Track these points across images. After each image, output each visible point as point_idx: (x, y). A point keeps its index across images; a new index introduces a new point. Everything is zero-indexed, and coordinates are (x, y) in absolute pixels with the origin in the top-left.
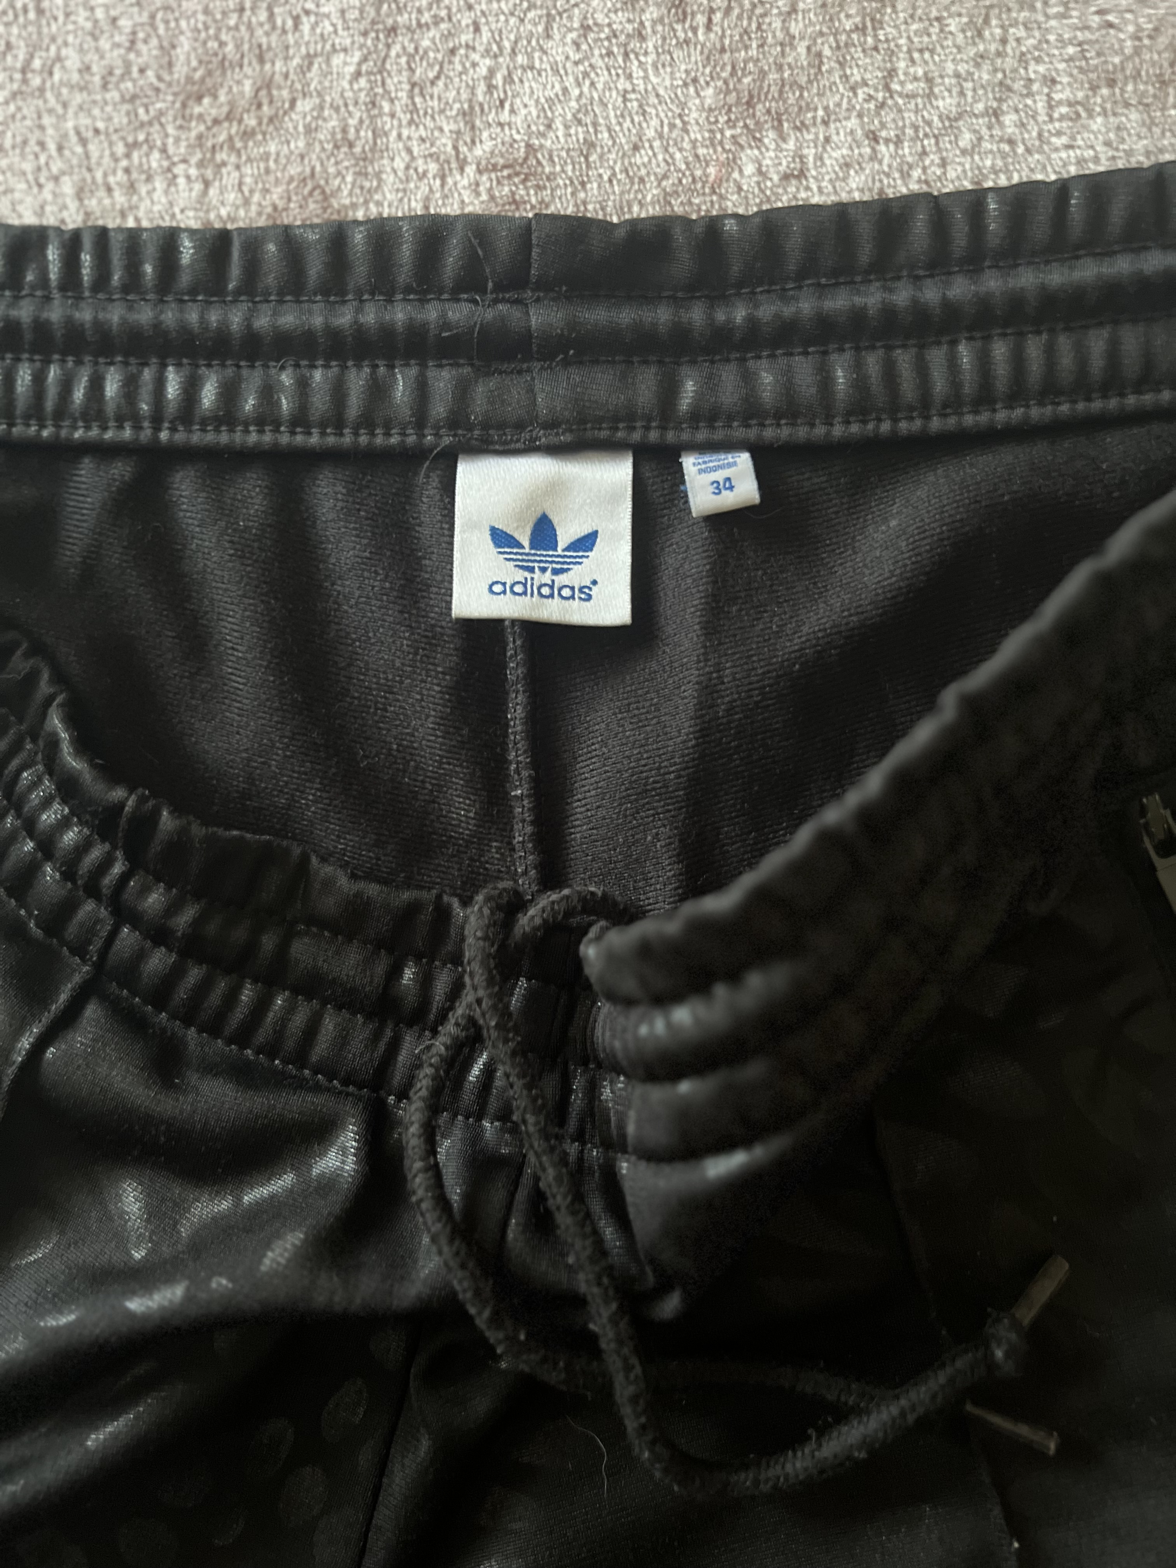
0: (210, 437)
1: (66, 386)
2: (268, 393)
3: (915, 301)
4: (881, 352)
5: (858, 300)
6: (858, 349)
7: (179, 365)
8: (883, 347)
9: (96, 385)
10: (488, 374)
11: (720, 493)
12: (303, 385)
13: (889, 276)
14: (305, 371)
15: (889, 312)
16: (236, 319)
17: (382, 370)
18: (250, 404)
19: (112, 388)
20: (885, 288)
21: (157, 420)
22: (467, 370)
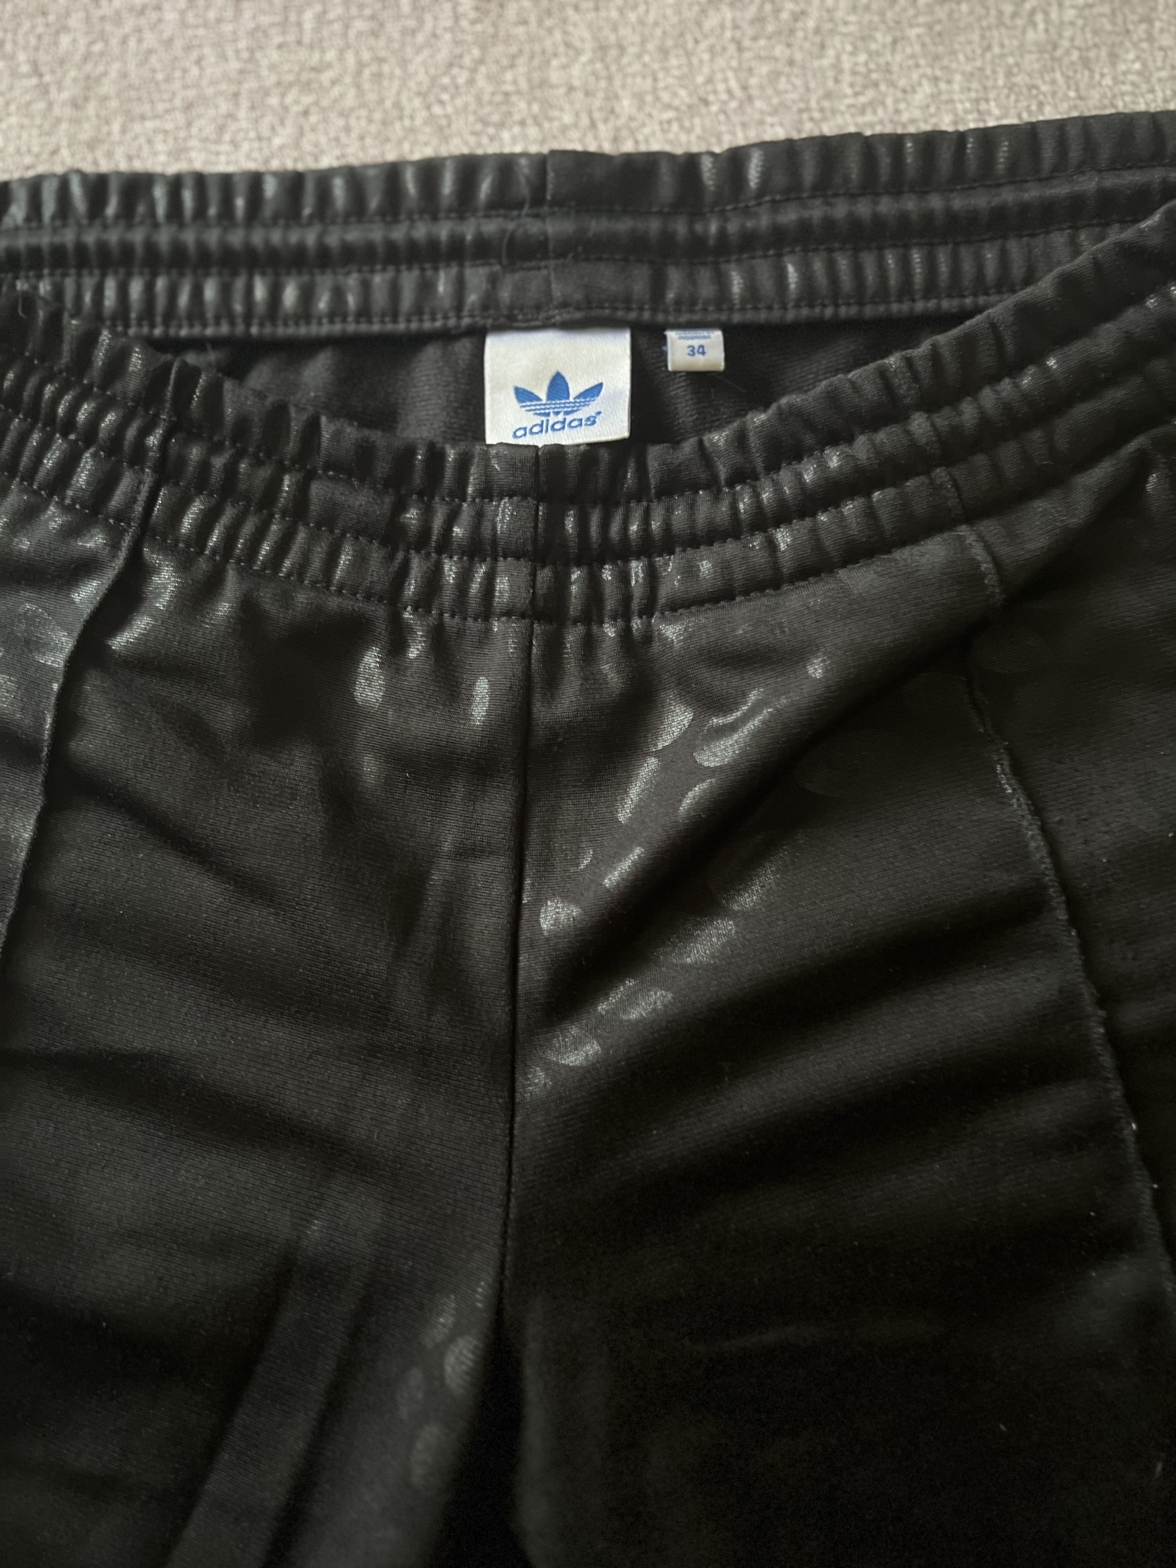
0: (291, 331)
1: (173, 293)
2: (338, 294)
3: (851, 214)
4: (824, 254)
5: (806, 214)
6: (805, 251)
7: (263, 274)
8: (826, 249)
9: (197, 293)
10: (513, 271)
11: (694, 354)
12: (366, 286)
13: (830, 193)
14: (368, 276)
15: (829, 223)
16: (311, 238)
17: (429, 273)
18: (323, 304)
19: (210, 292)
20: (827, 204)
21: (248, 317)
22: (497, 268)
